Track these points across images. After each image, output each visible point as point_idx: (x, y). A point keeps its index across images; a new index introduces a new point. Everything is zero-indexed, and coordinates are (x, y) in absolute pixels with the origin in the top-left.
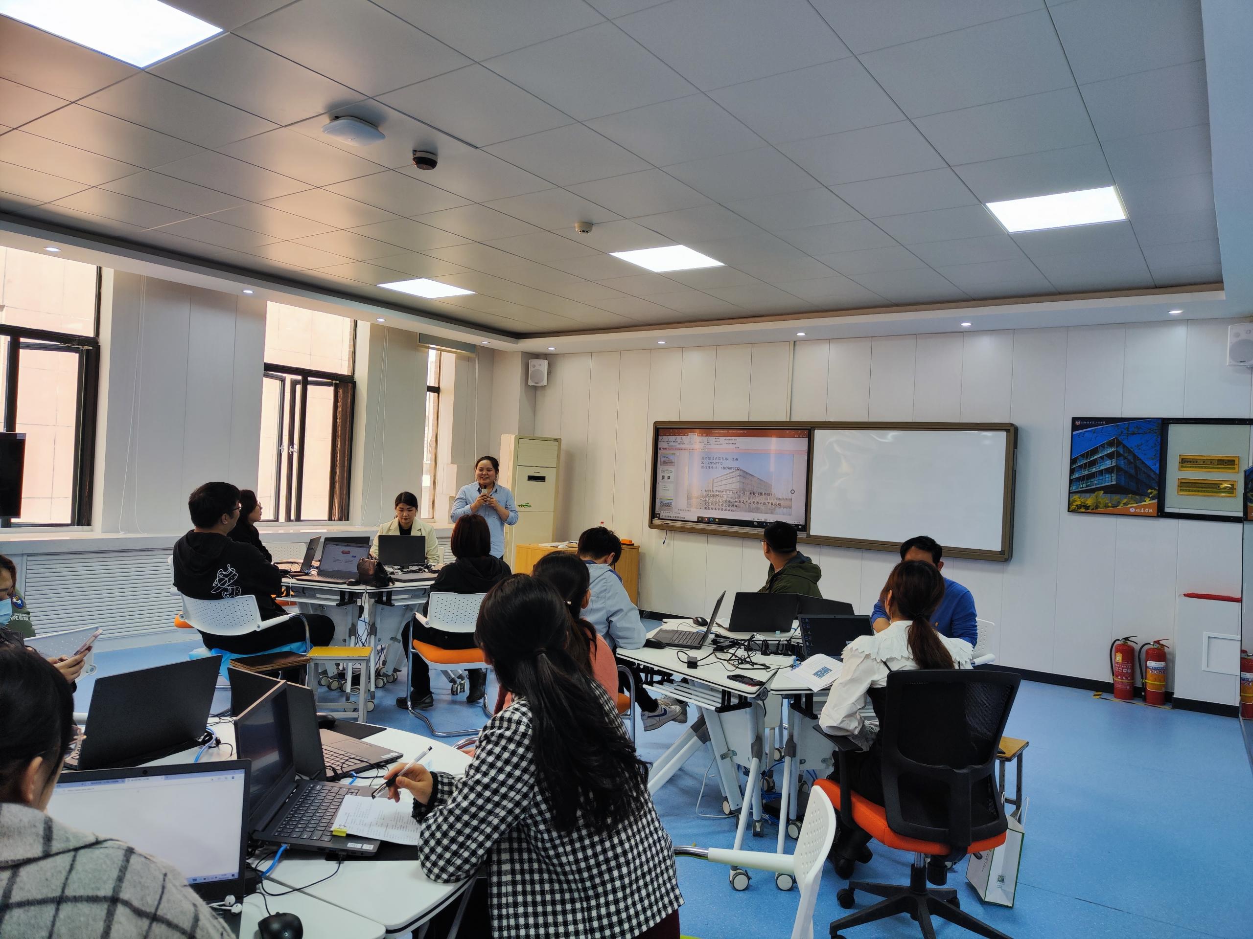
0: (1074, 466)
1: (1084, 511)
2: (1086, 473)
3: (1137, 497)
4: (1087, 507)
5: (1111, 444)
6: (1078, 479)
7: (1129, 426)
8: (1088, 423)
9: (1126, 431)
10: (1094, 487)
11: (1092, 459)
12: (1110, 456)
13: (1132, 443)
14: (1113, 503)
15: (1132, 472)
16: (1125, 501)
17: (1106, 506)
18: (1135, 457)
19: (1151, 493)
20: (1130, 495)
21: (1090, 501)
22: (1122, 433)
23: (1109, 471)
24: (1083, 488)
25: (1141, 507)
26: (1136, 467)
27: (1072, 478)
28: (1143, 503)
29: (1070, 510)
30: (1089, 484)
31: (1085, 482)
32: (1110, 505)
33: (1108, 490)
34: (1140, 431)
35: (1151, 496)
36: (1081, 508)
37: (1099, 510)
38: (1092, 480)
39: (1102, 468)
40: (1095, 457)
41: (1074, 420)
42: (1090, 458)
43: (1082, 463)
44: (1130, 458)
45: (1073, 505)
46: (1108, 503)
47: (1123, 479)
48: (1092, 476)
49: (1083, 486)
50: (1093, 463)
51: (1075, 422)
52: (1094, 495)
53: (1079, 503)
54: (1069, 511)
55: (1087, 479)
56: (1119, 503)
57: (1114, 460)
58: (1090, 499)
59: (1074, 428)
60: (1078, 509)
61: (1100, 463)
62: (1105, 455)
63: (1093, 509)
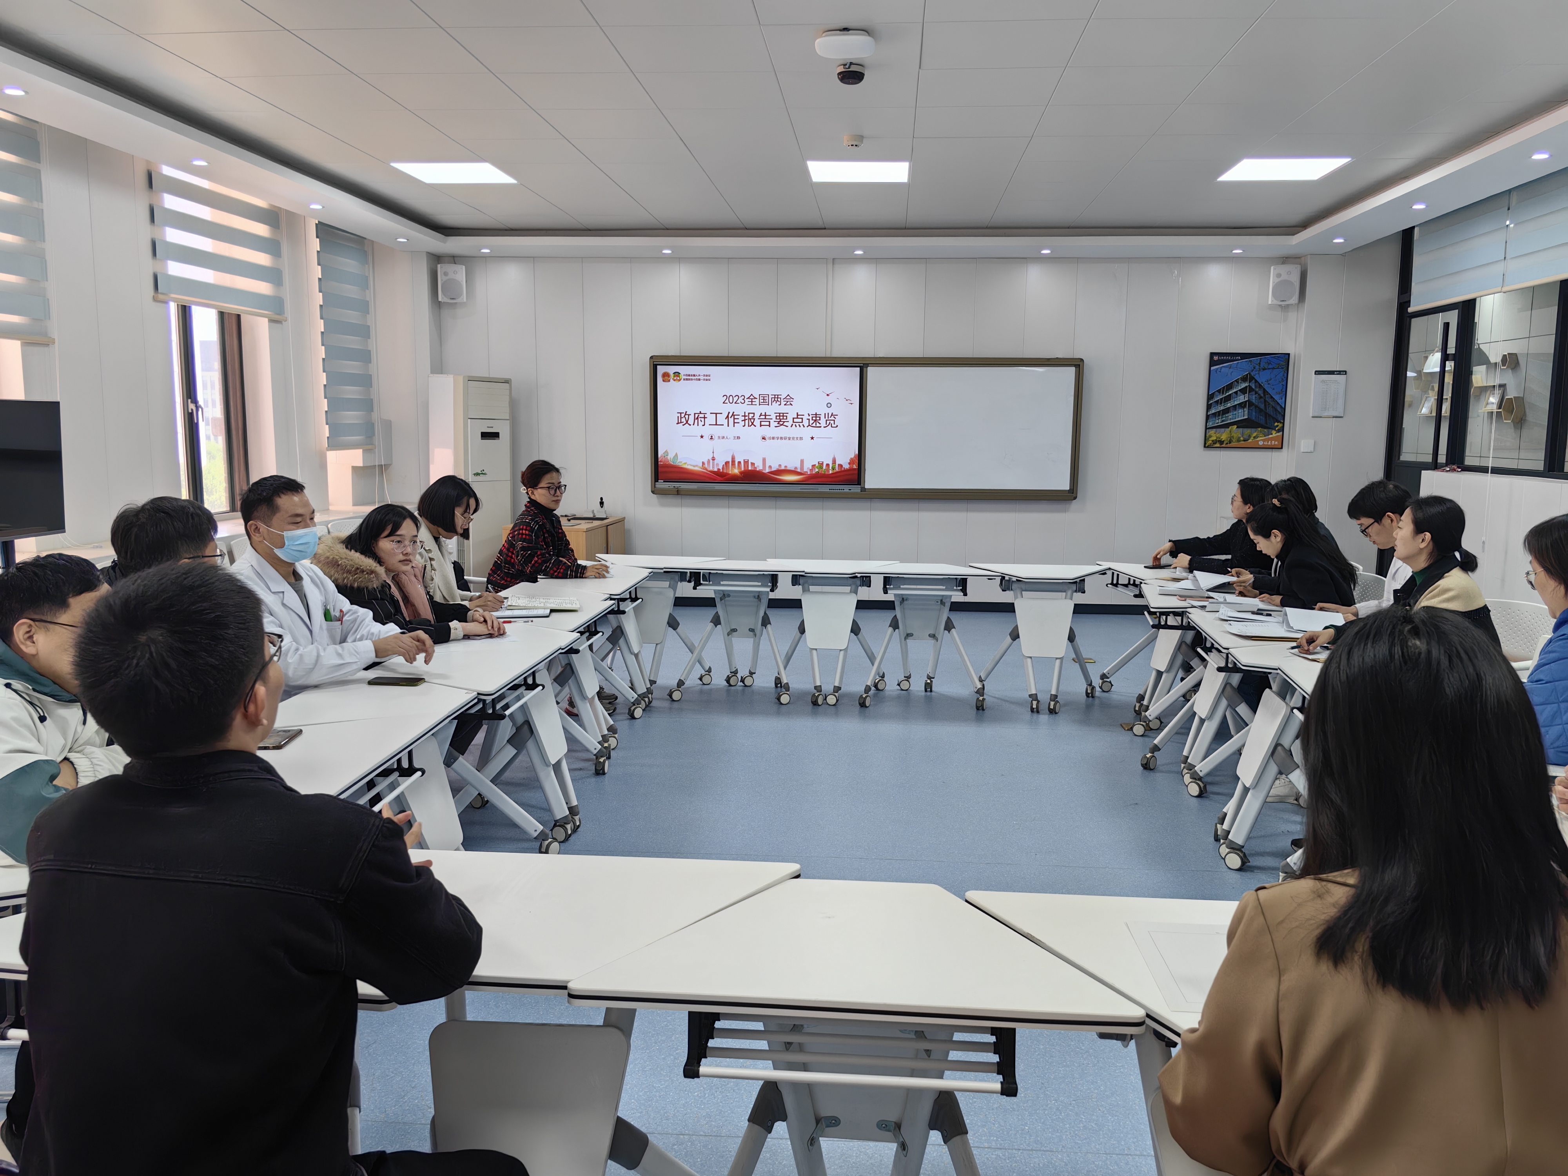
0: (1211, 402)
1: (1219, 446)
2: (1222, 408)
3: (1265, 430)
4: (1221, 442)
5: (1244, 379)
6: (1214, 414)
7: (1260, 361)
8: (1225, 358)
9: (1257, 367)
10: (1229, 421)
11: (1227, 394)
12: (1243, 391)
13: (1262, 378)
14: (1245, 437)
15: (1262, 406)
16: (1255, 434)
17: (1239, 441)
18: (1265, 391)
19: (1277, 426)
20: (1259, 429)
21: (1224, 435)
22: (1254, 368)
23: (1242, 405)
24: (1218, 423)
25: (1268, 440)
26: (1265, 401)
27: (1209, 414)
28: (1271, 436)
29: (1206, 446)
30: (1224, 419)
31: (1220, 417)
32: (1242, 439)
33: (1240, 424)
34: (1270, 366)
35: (1277, 429)
36: (1216, 443)
37: (1233, 444)
38: (1227, 415)
39: (1236, 403)
40: (1230, 393)
41: (1212, 354)
42: (1226, 393)
43: (1218, 399)
44: (1261, 392)
45: (1210, 441)
46: (1240, 438)
47: (1254, 413)
48: (1227, 411)
49: (1218, 421)
50: (1228, 399)
51: (1213, 357)
52: (1228, 430)
53: (1215, 438)
54: (1205, 447)
55: (1223, 414)
56: (1250, 436)
57: (1247, 395)
59: (1212, 363)
60: (1213, 444)
61: (1235, 398)
62: (1240, 390)
63: (1227, 444)
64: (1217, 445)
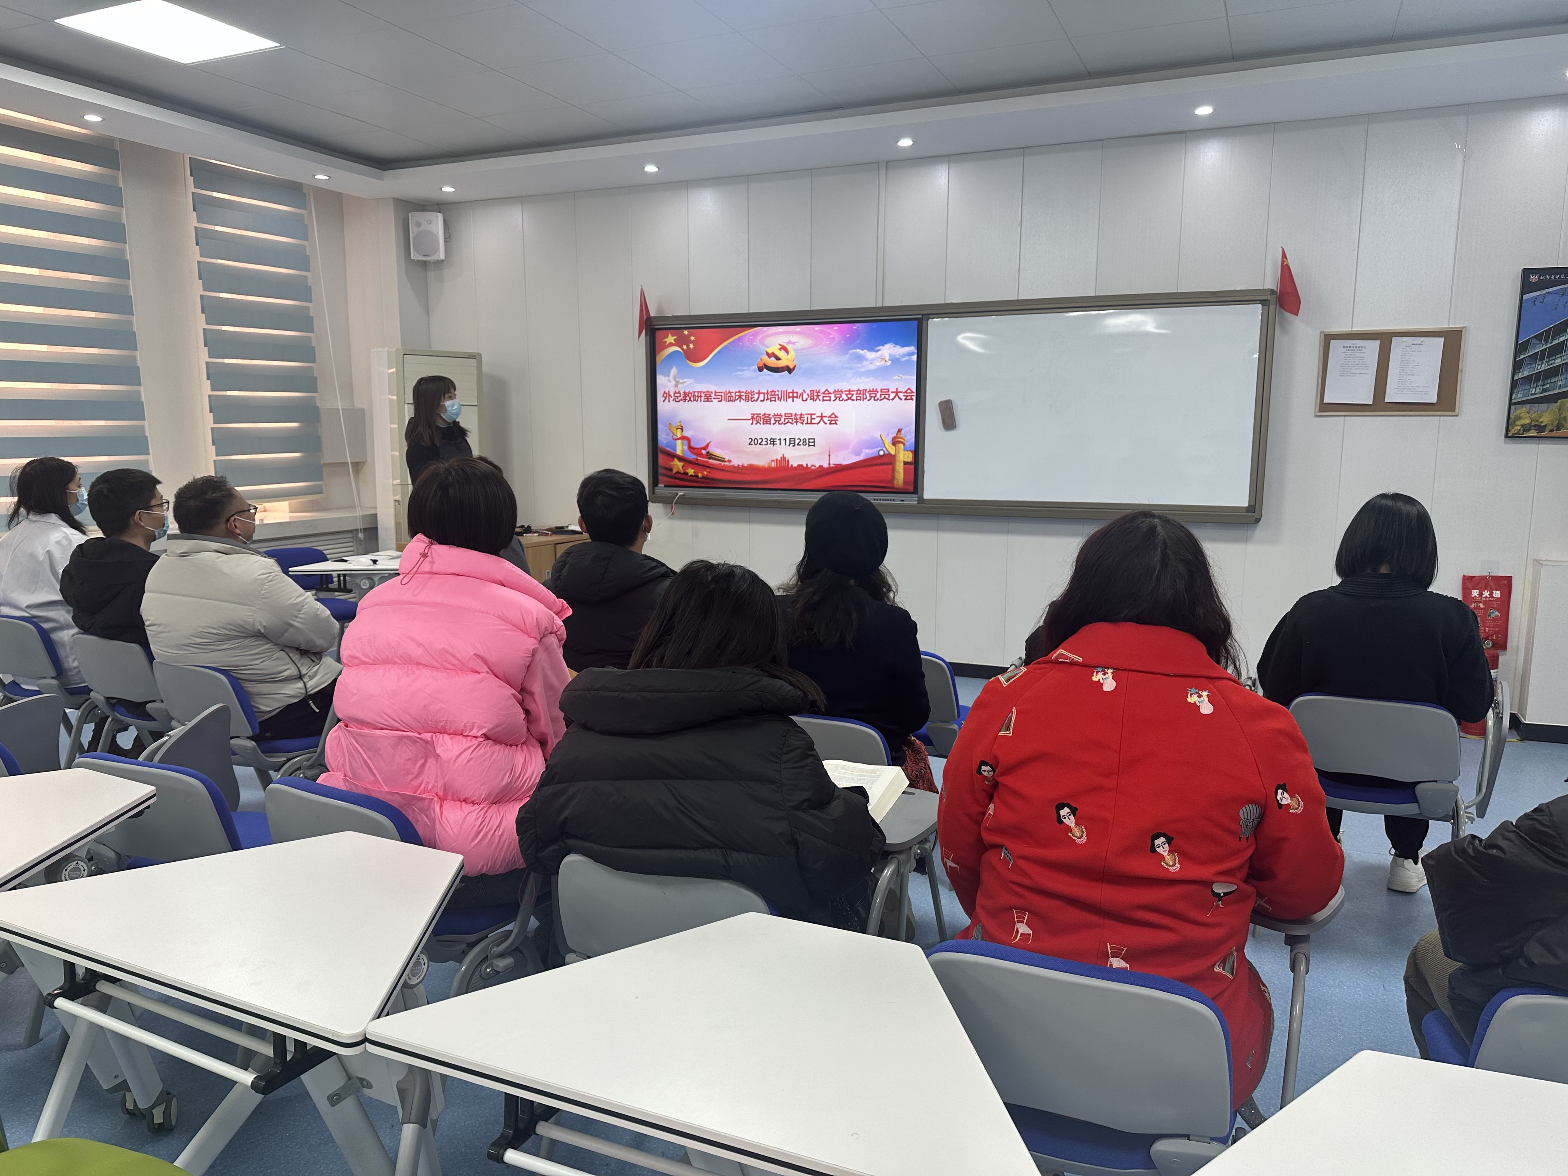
0: (1522, 357)
1: (1535, 435)
2: (1544, 367)
4: (1541, 428)
6: (1528, 379)
8: (1553, 277)
10: (1556, 392)
11: (1556, 342)
21: (1547, 416)
24: (1535, 394)
27: (1515, 378)
29: (1510, 434)
30: (1548, 386)
31: (1539, 384)
36: (1530, 430)
37: (1561, 432)
38: (1553, 380)
40: (1562, 339)
41: (1526, 273)
42: (1551, 342)
43: (1536, 351)
45: (1517, 426)
48: (1553, 373)
49: (1536, 391)
50: (1554, 352)
51: (1529, 277)
52: (1554, 406)
53: (1527, 421)
54: (1507, 436)
55: (1545, 378)
58: (1547, 413)
59: (1527, 287)
60: (1524, 431)
63: (1552, 431)
64: (1533, 433)
